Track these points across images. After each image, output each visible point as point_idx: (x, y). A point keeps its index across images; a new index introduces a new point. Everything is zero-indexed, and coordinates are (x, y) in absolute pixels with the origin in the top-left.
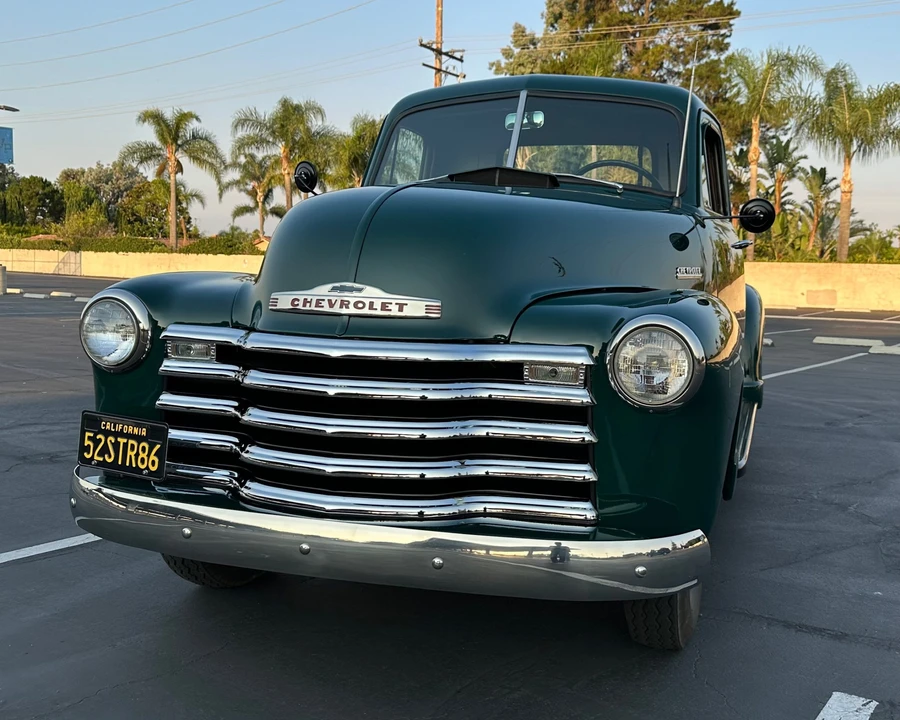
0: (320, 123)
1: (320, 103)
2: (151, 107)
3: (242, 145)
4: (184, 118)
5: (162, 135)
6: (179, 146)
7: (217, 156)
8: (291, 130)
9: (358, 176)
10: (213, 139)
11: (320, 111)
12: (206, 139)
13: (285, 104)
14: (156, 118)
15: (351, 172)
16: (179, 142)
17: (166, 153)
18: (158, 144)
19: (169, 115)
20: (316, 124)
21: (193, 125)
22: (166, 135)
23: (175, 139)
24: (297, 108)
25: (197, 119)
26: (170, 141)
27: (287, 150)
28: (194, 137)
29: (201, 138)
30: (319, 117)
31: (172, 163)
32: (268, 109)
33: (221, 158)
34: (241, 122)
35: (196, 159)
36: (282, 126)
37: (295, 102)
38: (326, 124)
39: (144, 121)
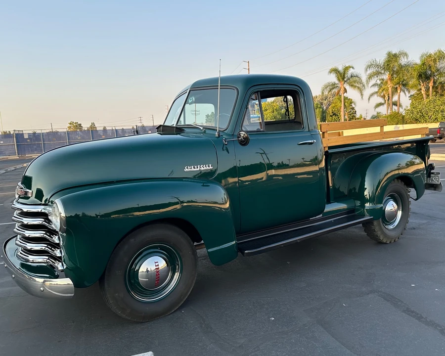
0: (406, 60)
1: (405, 51)
2: (333, 67)
3: (370, 77)
4: (347, 69)
5: (338, 77)
6: (345, 81)
7: (361, 83)
8: (392, 66)
9: (423, 83)
10: (360, 76)
11: (406, 55)
12: (357, 76)
13: (389, 54)
14: (335, 71)
15: (419, 81)
16: (345, 80)
17: (339, 85)
18: (337, 82)
19: (341, 69)
20: (403, 61)
21: (351, 71)
22: (340, 78)
23: (343, 79)
24: (395, 56)
25: (353, 68)
26: (341, 80)
27: (390, 76)
28: (352, 77)
29: (354, 76)
30: (406, 57)
31: (342, 89)
32: (381, 59)
33: (362, 84)
34: (369, 67)
35: (352, 86)
36: (388, 65)
37: (394, 52)
38: (409, 60)
39: (331, 73)
